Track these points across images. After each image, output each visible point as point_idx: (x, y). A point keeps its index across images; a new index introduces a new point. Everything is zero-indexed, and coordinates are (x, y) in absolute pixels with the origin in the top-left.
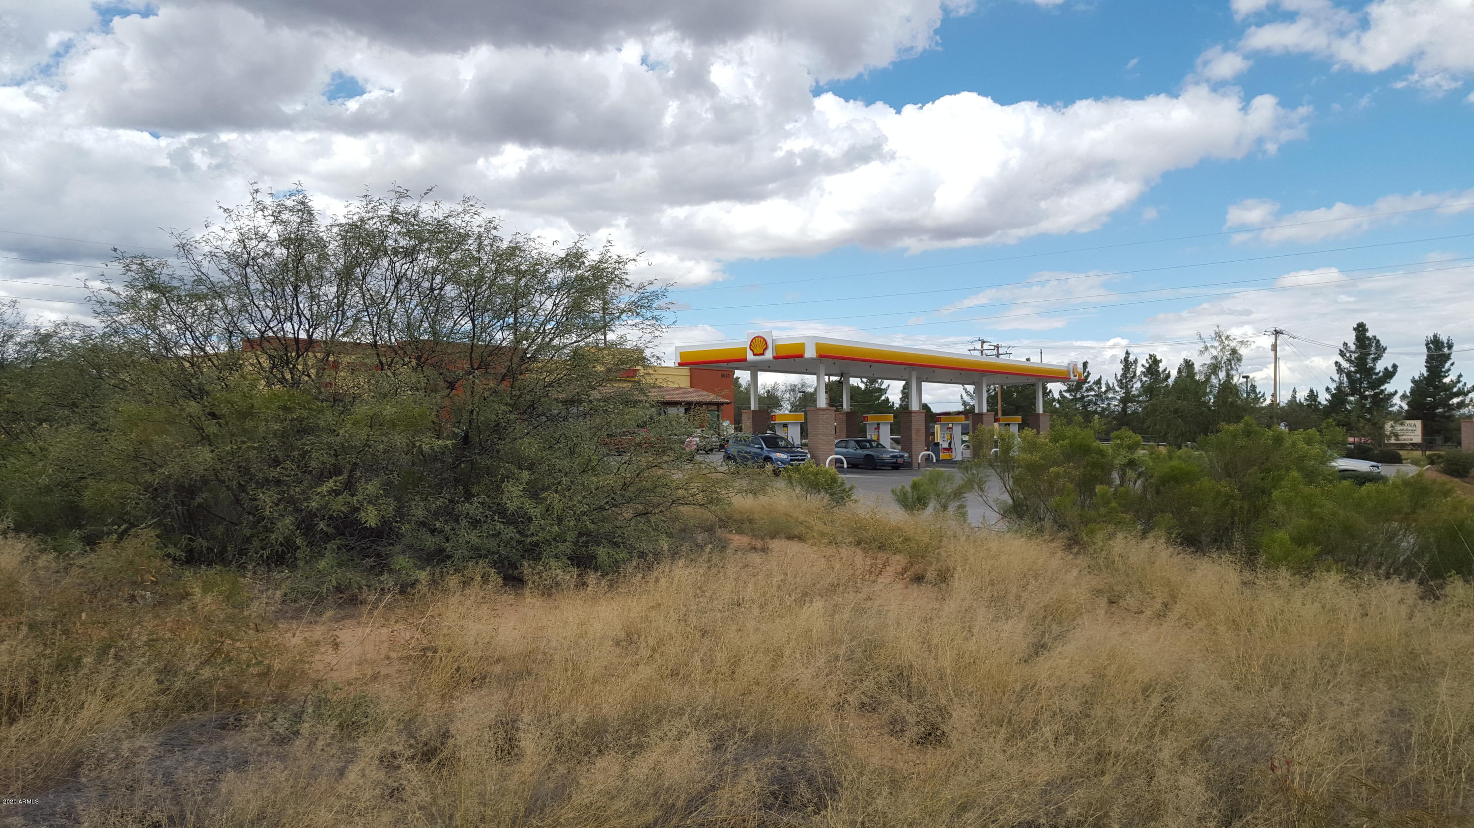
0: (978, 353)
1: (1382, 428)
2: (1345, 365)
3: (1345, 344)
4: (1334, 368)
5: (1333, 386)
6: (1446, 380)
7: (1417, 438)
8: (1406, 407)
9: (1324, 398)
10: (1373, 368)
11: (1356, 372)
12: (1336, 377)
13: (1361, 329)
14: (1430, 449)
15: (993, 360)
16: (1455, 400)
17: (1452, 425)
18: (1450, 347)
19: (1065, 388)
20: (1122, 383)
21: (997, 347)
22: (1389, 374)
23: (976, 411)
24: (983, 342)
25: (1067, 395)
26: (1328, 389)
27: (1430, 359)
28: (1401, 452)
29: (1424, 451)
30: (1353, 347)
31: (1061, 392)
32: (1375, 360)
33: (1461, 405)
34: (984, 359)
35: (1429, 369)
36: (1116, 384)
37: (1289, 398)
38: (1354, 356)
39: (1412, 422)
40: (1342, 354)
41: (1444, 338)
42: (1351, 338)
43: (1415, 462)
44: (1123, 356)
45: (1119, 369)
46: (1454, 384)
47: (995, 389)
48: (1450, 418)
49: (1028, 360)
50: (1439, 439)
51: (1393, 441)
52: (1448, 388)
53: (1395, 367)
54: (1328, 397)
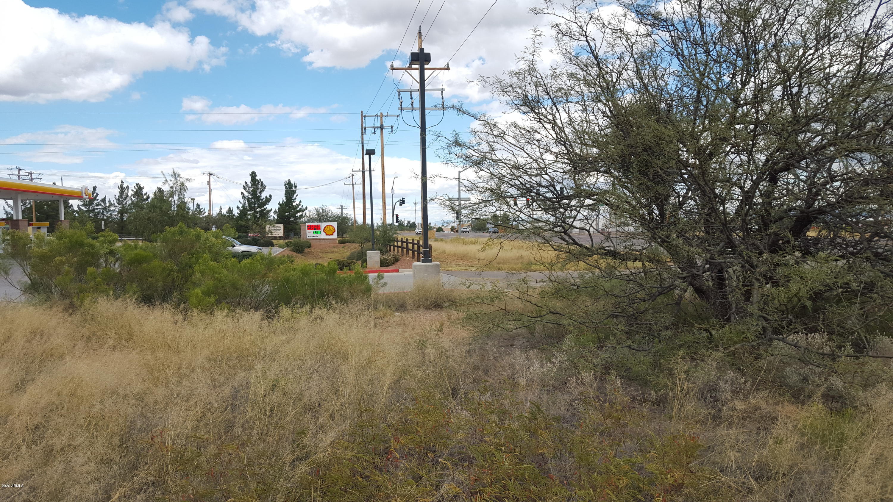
0: (16, 178)
1: (265, 228)
2: (246, 194)
3: (246, 183)
4: (241, 196)
5: (240, 206)
6: (294, 204)
7: (281, 234)
8: (276, 217)
9: (236, 212)
10: (260, 197)
11: (252, 198)
12: (242, 201)
13: (253, 175)
14: (288, 239)
15: (27, 182)
16: (299, 214)
17: (297, 227)
18: (296, 187)
19: (82, 203)
20: (119, 201)
21: (31, 174)
22: (268, 200)
23: (15, 218)
24: (20, 170)
25: (83, 208)
26: (238, 207)
27: (287, 193)
28: (274, 241)
29: (284, 240)
30: (250, 185)
31: (78, 206)
32: (261, 192)
33: (301, 216)
34: (21, 182)
35: (286, 198)
36: (115, 201)
37: (218, 211)
38: (251, 189)
39: (279, 225)
40: (244, 188)
41: (293, 182)
42: (249, 180)
43: (281, 247)
44: (120, 183)
45: (117, 192)
46: (298, 206)
47: (30, 203)
48: (296, 223)
49: (54, 183)
50: (292, 234)
51: (270, 235)
52: (295, 208)
53: (270, 196)
54: (239, 212)
